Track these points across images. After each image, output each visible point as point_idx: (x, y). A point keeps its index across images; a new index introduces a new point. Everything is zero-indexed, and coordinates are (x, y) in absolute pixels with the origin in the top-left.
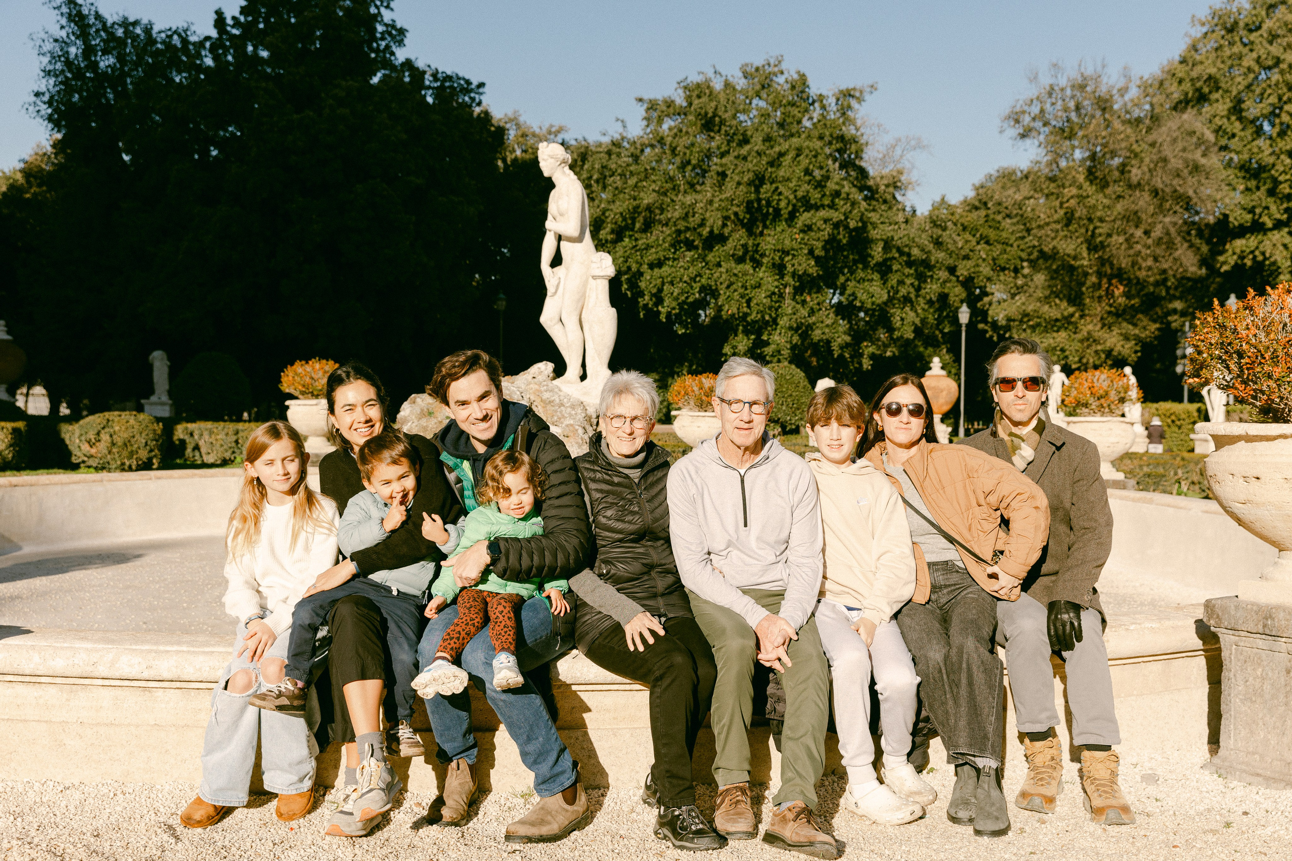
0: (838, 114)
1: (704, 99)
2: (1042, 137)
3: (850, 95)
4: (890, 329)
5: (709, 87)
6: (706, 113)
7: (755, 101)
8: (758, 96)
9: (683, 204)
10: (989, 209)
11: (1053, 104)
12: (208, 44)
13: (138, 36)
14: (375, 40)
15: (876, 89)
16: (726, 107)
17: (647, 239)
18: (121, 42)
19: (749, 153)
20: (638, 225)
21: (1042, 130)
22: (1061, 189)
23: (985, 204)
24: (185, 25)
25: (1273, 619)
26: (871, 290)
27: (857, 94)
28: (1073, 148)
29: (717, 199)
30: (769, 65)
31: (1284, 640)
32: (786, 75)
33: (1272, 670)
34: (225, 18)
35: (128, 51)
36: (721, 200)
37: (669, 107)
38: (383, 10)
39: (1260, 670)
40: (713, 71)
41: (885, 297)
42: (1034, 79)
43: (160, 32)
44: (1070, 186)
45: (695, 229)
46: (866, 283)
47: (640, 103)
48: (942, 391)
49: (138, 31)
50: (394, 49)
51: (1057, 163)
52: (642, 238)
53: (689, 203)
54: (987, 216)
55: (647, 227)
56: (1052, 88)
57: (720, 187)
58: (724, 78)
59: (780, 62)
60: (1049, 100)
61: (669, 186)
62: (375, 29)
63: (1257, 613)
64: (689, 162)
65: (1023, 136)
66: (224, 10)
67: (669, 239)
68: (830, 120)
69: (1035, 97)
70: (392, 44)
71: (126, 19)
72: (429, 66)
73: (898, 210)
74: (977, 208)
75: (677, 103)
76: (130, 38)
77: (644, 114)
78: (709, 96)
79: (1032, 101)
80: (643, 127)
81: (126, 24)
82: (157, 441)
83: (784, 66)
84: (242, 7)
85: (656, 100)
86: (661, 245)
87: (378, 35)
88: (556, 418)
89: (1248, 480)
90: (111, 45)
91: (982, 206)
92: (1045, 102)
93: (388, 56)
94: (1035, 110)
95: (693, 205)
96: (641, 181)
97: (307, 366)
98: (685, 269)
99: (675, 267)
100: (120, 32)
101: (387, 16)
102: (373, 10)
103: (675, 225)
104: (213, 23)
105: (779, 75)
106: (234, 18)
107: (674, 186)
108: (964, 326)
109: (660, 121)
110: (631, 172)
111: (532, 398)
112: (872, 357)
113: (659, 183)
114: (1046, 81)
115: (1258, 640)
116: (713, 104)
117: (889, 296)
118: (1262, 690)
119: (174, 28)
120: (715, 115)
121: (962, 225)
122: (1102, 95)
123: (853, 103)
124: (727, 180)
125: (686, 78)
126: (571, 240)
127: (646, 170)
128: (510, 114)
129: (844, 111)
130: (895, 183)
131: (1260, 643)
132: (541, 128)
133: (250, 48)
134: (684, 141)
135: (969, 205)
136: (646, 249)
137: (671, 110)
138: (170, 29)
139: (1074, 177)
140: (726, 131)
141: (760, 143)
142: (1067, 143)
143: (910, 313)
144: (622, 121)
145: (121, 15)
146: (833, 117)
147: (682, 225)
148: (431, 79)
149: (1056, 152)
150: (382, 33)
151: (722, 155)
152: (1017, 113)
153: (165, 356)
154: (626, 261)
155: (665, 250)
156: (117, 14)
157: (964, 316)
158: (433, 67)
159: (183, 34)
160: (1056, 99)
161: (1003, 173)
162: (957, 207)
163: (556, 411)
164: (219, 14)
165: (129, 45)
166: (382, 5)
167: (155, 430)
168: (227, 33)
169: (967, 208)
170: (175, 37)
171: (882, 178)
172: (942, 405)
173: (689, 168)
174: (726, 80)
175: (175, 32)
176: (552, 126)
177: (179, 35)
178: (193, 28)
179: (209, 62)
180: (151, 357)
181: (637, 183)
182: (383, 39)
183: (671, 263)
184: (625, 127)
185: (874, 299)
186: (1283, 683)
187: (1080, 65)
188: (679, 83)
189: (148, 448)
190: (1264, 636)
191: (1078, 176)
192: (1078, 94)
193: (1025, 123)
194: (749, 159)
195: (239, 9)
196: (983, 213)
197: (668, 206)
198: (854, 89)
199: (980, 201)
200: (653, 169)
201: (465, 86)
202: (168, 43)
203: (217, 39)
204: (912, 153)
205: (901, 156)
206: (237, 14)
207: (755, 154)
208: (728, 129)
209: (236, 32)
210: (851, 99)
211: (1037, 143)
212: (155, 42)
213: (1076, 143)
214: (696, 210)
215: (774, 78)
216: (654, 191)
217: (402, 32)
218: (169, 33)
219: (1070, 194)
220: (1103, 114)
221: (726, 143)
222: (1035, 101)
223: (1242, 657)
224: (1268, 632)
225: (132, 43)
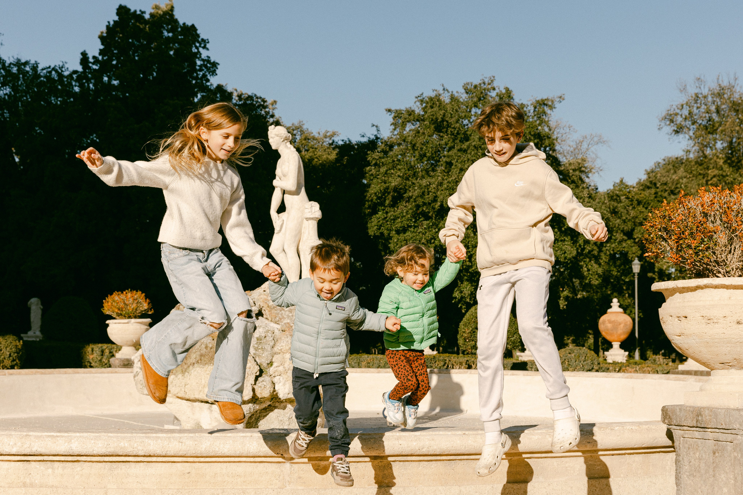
0: (535, 118)
1: (436, 109)
2: (691, 133)
3: (544, 104)
4: (582, 277)
5: (439, 100)
6: (437, 119)
7: (474, 110)
8: (476, 106)
9: (420, 186)
10: (658, 188)
11: (698, 108)
12: (75, 76)
13: (28, 72)
14: (196, 71)
15: (564, 99)
16: (451, 114)
17: (394, 211)
18: (15, 77)
19: (468, 147)
20: (387, 202)
21: (692, 127)
22: (707, 171)
23: (655, 184)
24: (61, 64)
25: (702, 416)
26: (564, 248)
27: (550, 103)
28: (715, 140)
29: (446, 182)
30: (484, 83)
31: (709, 430)
32: (497, 91)
33: (705, 452)
34: (88, 58)
35: (20, 83)
36: (448, 182)
37: (410, 115)
38: (201, 49)
39: (698, 453)
40: (442, 88)
41: (575, 253)
42: (683, 90)
43: (43, 69)
44: (713, 168)
45: (430, 204)
46: (560, 243)
47: (389, 113)
48: (620, 324)
49: (28, 69)
50: (209, 77)
51: (703, 152)
52: (390, 211)
53: (424, 184)
54: (656, 193)
55: (394, 204)
56: (697, 96)
57: (448, 172)
58: (451, 93)
59: (492, 81)
60: (695, 105)
61: (410, 173)
62: (196, 63)
63: (692, 412)
64: (425, 155)
65: (677, 132)
66: (87, 52)
67: (410, 211)
68: (530, 122)
69: (685, 102)
70: (207, 73)
71: (19, 60)
72: (236, 90)
73: (583, 188)
74: (649, 188)
75: (416, 113)
76: (22, 74)
77: (392, 121)
78: (439, 106)
79: (682, 106)
80: (391, 130)
81: (19, 64)
82: (18, 353)
83: (495, 84)
84: (100, 50)
85: (400, 110)
86: (404, 216)
87: (198, 68)
88: (277, 318)
89: (680, 319)
90: (8, 79)
91: (653, 186)
92: (693, 106)
93: (204, 82)
94: (685, 112)
95: (428, 186)
96: (390, 169)
97: (122, 295)
98: (423, 234)
99: (416, 232)
100: (15, 70)
101: (204, 54)
102: (194, 50)
103: (415, 202)
104: (79, 61)
105: (492, 91)
106: (94, 57)
107: (415, 173)
108: (636, 274)
109: (404, 125)
110: (383, 163)
111: (262, 305)
112: (567, 298)
113: (403, 170)
114: (692, 91)
115: (695, 432)
116: (442, 112)
117: (578, 252)
118: (700, 468)
119: (52, 66)
120: (443, 120)
121: (637, 200)
122: (735, 100)
123: (546, 109)
124: (453, 167)
125: (422, 94)
126: (291, 193)
127: (394, 161)
128: (297, 124)
129: (540, 115)
130: (581, 168)
131: (697, 434)
132: (319, 133)
133: (106, 79)
134: (421, 140)
135: (642, 185)
136: (394, 220)
137: (412, 117)
138: (50, 67)
139: (716, 161)
140: (451, 131)
141: (477, 139)
142: (710, 136)
143: (594, 265)
144: (377, 127)
145: (15, 58)
146: (531, 120)
147: (420, 201)
148: (237, 98)
149: (702, 144)
150: (200, 66)
151: (450, 149)
152: (671, 115)
153: (40, 303)
154: (379, 229)
155: (408, 220)
156: (13, 57)
157: (636, 267)
158: (238, 90)
159: (60, 71)
160: (701, 104)
161: (669, 161)
162: (634, 187)
163: (278, 314)
164: (84, 55)
165: (21, 79)
166: (200, 46)
167: (16, 346)
168: (90, 68)
169: (641, 188)
170: (53, 73)
171: (570, 164)
172: (620, 335)
173: (425, 159)
174: (452, 95)
175: (54, 69)
176: (328, 132)
177: (56, 71)
178: (66, 66)
179: (77, 89)
180: (29, 303)
181: (387, 171)
182: (201, 70)
183: (412, 229)
184: (378, 131)
185: (566, 255)
186: (712, 461)
187: (718, 79)
188: (416, 98)
189: (11, 358)
190: (698, 429)
191: (718, 160)
192: (718, 100)
193: (678, 122)
194: (469, 151)
195: (98, 51)
196: (653, 191)
197: (410, 187)
198: (547, 99)
199: (651, 182)
200: (399, 160)
201: (262, 103)
202: (48, 77)
203: (82, 72)
204: (595, 147)
205: (587, 149)
206: (97, 55)
207: (473, 148)
208: (452, 130)
209: (95, 67)
210: (545, 107)
211: (687, 137)
212: (39, 76)
213: (718, 136)
214: (430, 190)
215: (488, 93)
216: (399, 176)
217: (215, 65)
218: (49, 70)
219: (713, 174)
220: (737, 115)
221: (451, 140)
222: (684, 106)
223: (687, 446)
224: (699, 425)
225: (23, 77)
